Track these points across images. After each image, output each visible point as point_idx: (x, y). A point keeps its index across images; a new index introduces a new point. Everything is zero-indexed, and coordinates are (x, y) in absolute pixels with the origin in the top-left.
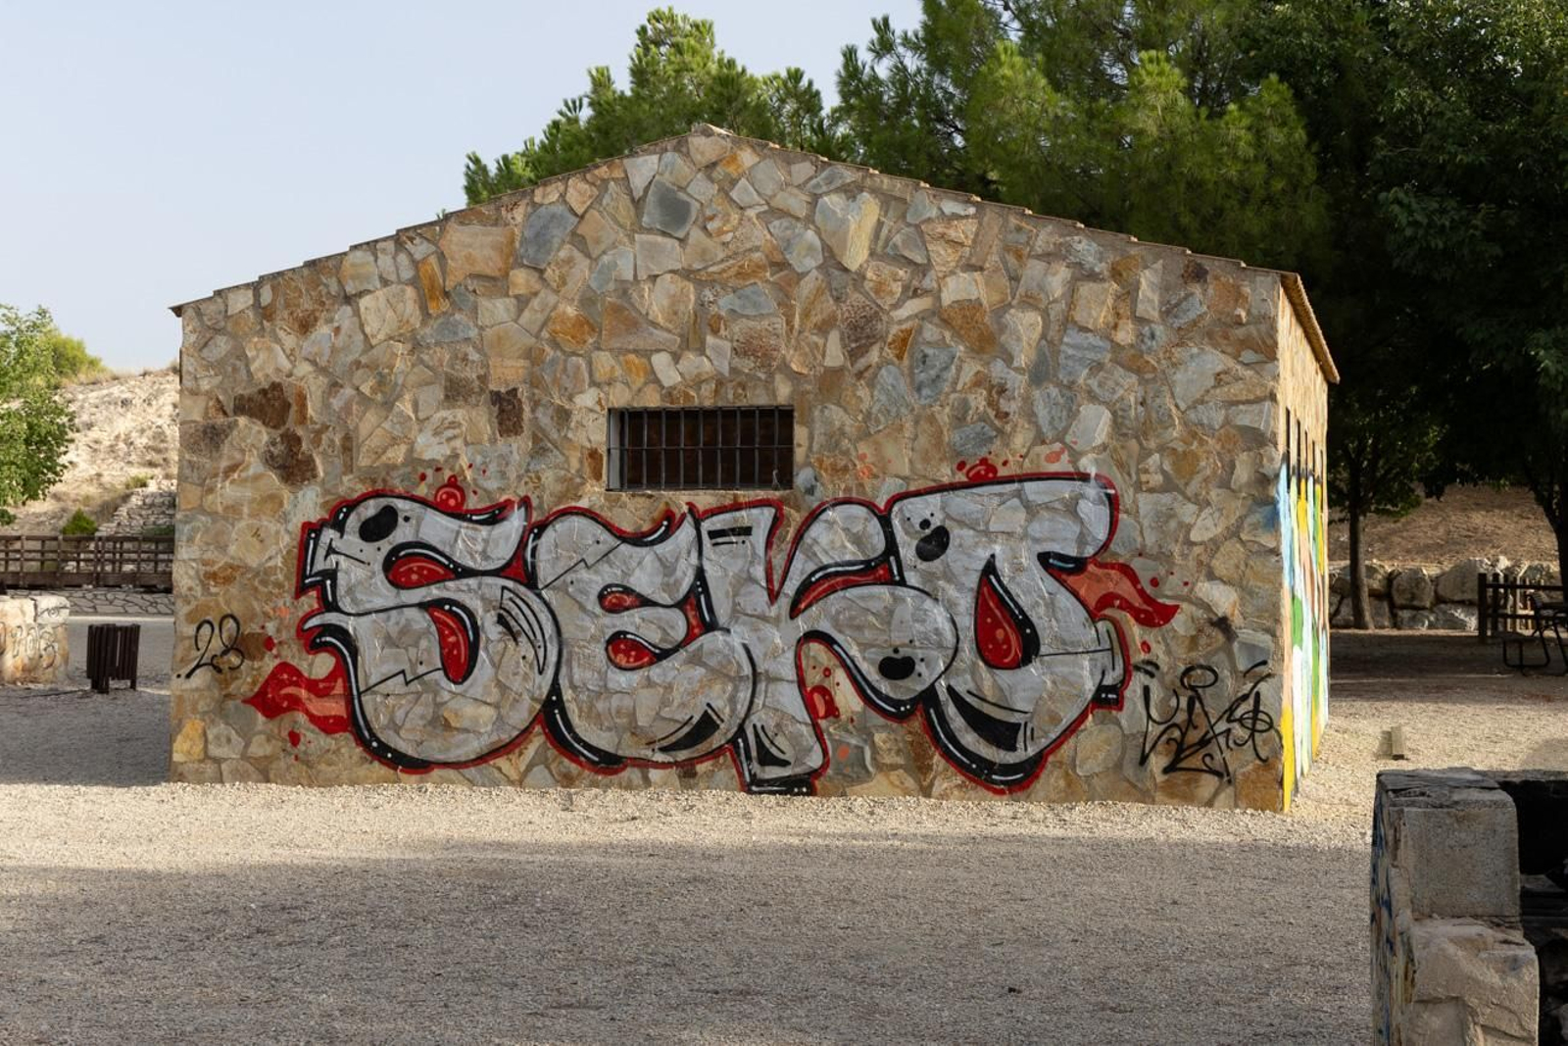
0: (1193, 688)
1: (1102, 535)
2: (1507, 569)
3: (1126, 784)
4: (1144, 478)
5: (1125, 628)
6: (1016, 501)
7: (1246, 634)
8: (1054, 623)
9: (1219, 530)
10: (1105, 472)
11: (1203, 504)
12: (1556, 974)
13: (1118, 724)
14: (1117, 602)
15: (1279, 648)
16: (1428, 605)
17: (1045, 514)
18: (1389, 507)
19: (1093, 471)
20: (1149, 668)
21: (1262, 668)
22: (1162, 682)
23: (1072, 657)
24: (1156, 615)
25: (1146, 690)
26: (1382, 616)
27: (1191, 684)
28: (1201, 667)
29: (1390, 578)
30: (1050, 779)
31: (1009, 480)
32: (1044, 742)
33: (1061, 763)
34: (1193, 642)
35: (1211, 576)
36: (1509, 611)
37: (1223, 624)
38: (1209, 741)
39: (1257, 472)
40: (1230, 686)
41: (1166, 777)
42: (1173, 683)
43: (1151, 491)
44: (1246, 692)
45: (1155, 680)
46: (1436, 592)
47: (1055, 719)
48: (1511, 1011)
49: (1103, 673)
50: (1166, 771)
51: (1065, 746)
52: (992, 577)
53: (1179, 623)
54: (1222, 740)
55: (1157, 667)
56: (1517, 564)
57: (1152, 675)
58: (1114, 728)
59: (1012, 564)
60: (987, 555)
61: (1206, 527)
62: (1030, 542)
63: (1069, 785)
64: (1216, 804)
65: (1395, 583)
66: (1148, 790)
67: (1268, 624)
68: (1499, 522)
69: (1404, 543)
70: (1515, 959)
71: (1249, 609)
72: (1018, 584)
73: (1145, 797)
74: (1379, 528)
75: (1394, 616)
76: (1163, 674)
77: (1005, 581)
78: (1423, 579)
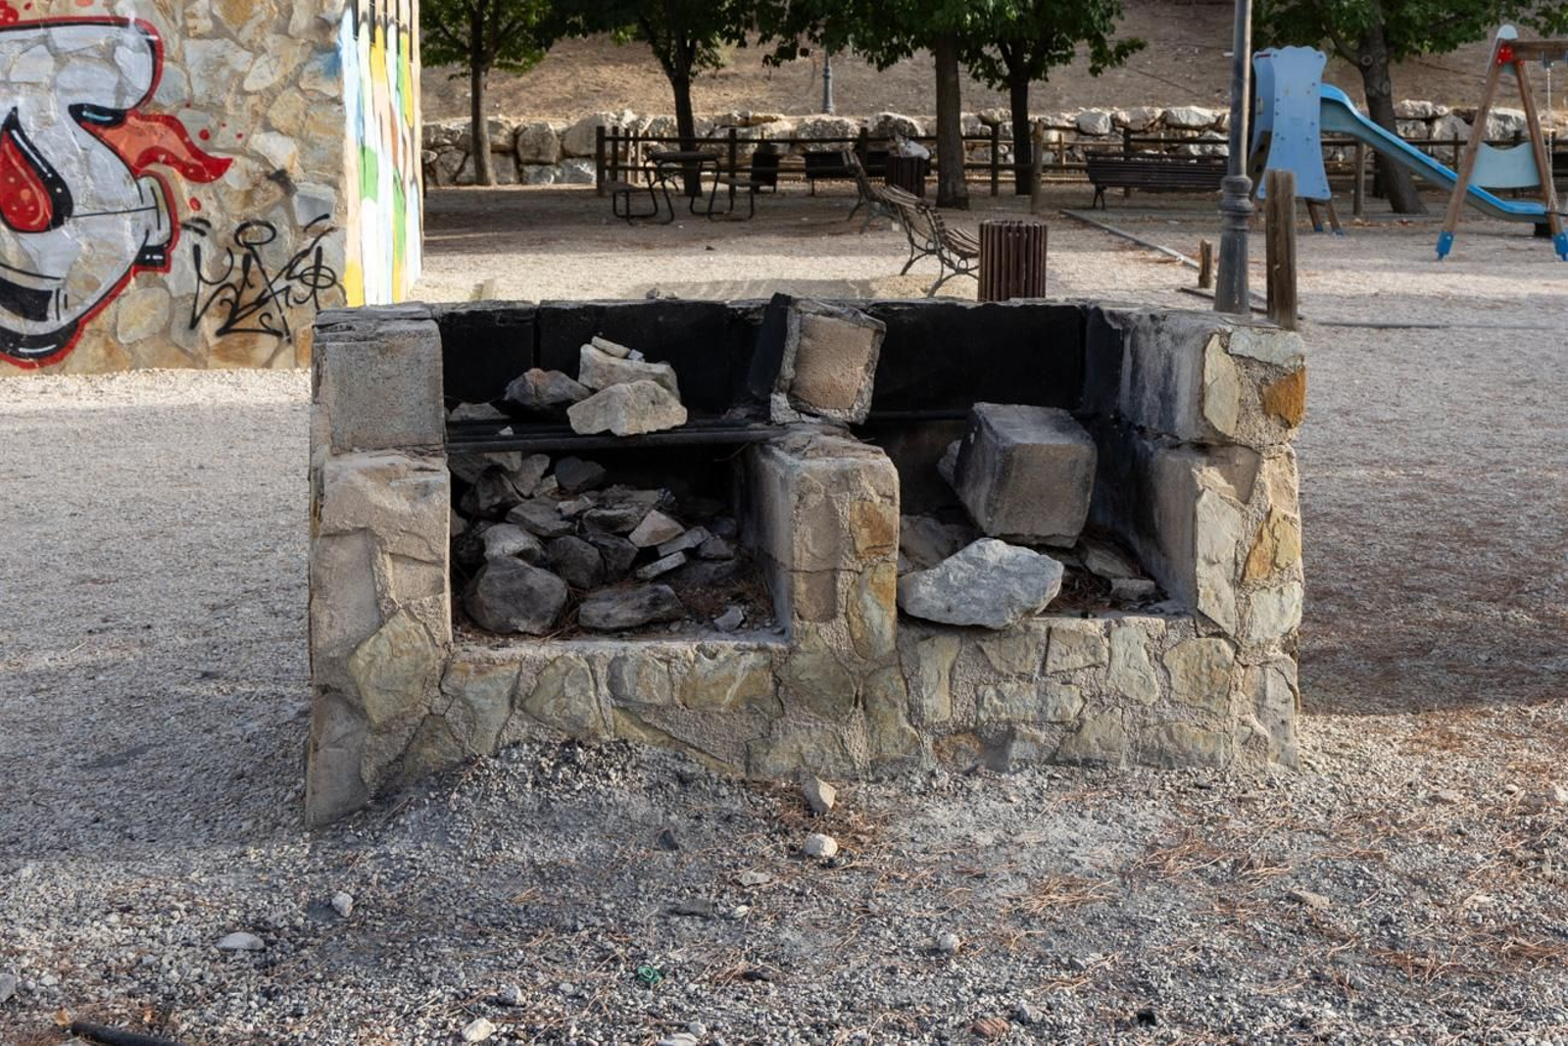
0: (248, 246)
1: (143, 83)
2: (633, 123)
3: (174, 350)
4: (191, 23)
5: (172, 184)
6: (42, 49)
7: (305, 187)
8: (89, 181)
9: (276, 78)
10: (145, 16)
11: (258, 51)
12: (490, 498)
13: (165, 286)
14: (162, 157)
15: (342, 200)
16: (554, 160)
17: (76, 62)
18: (512, 61)
19: (132, 16)
20: (200, 226)
21: (324, 222)
22: (214, 240)
23: (112, 217)
24: (204, 169)
25: (197, 250)
26: (508, 171)
27: (246, 241)
28: (258, 223)
29: (516, 134)
30: (88, 348)
31: (33, 25)
32: (79, 310)
33: (100, 331)
34: (249, 197)
35: (268, 127)
36: (629, 163)
37: (281, 177)
38: (266, 300)
39: (317, 17)
40: (289, 242)
41: (219, 340)
42: (226, 240)
43: (199, 37)
44: (306, 248)
45: (205, 239)
46: (562, 147)
47: (92, 284)
48: (420, 537)
49: (147, 233)
50: (220, 333)
51: (104, 313)
52: (15, 133)
53: (232, 178)
54: (281, 298)
55: (208, 224)
56: (642, 118)
57: (203, 233)
58: (159, 292)
59: (38, 117)
60: (8, 108)
61: (261, 75)
62: (59, 93)
63: (109, 354)
64: (275, 365)
65: (521, 138)
66: (200, 355)
67: (331, 176)
68: (627, 76)
69: (532, 98)
70: (427, 486)
71: (309, 162)
72: (46, 140)
73: (196, 361)
74: (507, 84)
75: (520, 171)
76: (215, 233)
77: (31, 136)
78: (549, 134)
